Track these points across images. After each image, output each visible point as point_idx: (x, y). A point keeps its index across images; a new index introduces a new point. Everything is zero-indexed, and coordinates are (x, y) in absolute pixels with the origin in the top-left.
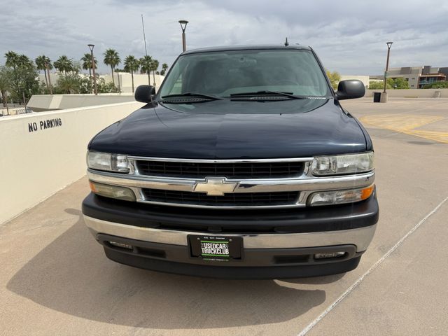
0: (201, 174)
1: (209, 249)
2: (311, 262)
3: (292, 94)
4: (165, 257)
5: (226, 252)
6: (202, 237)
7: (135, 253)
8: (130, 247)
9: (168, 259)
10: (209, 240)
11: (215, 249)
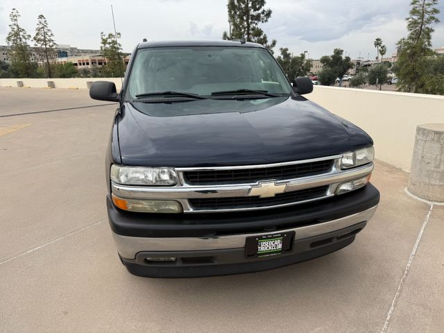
0: (252, 179)
1: (265, 247)
2: (335, 241)
3: (267, 92)
4: (212, 262)
5: (280, 246)
6: (260, 238)
7: (179, 264)
8: (173, 259)
9: (216, 263)
10: (267, 238)
11: (270, 245)
